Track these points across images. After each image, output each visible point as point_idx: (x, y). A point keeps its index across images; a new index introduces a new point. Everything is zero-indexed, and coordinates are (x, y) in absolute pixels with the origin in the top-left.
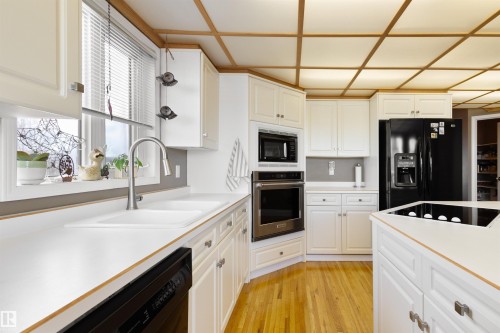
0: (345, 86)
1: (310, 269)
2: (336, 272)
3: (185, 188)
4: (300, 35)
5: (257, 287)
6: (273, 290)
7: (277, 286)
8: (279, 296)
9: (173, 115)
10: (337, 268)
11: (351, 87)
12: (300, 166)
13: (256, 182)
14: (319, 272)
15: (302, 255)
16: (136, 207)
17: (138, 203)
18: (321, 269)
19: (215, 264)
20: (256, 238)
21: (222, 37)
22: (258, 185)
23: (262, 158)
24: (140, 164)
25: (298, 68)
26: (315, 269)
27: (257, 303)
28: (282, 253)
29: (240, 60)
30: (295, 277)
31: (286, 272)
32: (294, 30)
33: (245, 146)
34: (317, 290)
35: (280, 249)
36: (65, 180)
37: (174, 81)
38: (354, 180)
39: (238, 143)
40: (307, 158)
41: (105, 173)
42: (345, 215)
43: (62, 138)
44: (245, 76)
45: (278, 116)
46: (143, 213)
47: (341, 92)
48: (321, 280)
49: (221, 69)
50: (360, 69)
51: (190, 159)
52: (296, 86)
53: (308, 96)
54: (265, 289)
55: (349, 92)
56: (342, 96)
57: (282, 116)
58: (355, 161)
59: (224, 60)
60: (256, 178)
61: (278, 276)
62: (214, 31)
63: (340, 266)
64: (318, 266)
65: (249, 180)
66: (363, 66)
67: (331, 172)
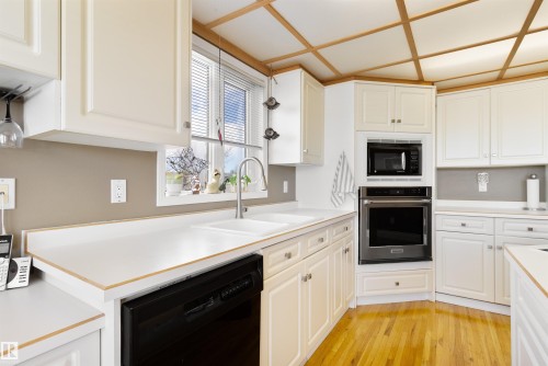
0: (501, 66)
1: (439, 312)
2: (480, 326)
3: (293, 203)
4: (406, 21)
5: (362, 316)
6: (381, 323)
7: (387, 320)
8: (387, 332)
9: (276, 135)
10: (484, 321)
11: (512, 64)
12: (427, 178)
13: (364, 199)
14: (452, 319)
15: (430, 292)
16: (242, 217)
17: (244, 214)
18: (457, 316)
19: (300, 276)
20: (363, 261)
21: (319, 51)
22: (366, 202)
23: (371, 171)
24: (248, 180)
25: (416, 59)
26: (448, 313)
27: (358, 332)
28: (398, 284)
29: (343, 69)
30: (414, 317)
31: (403, 308)
32: (397, 18)
33: (351, 159)
34: (441, 340)
35: (397, 278)
36: (195, 193)
37: (277, 104)
38: (525, 199)
39: (343, 157)
40: (439, 169)
41: (223, 188)
42: (500, 248)
43: (195, 162)
44: (351, 84)
45: (393, 121)
46: (247, 222)
47: (496, 74)
48: (452, 330)
49: (325, 82)
50: (520, 37)
51: (299, 175)
52: (420, 81)
53: (439, 91)
54: (372, 321)
55: (509, 72)
56: (500, 79)
57: (399, 121)
58: (529, 172)
59: (326, 73)
60: (363, 194)
61: (392, 311)
62: (310, 48)
63: (489, 319)
64: (451, 311)
65: (356, 197)
66: (525, 31)
67: (483, 187)
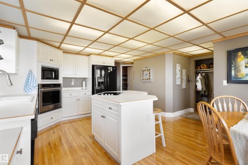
4: (66, 35)
9: (2, 59)
12: (60, 81)
15: (61, 118)
22: (42, 89)
23: (43, 78)
25: (62, 43)
28: (52, 118)
34: (69, 128)
37: (3, 43)
38: (82, 87)
39: (31, 71)
40: (63, 78)
42: (79, 100)
44: (35, 42)
47: (77, 52)
48: (71, 125)
49: (20, 36)
50: (86, 47)
52: (58, 48)
53: (63, 52)
55: (80, 53)
57: (52, 60)
60: (40, 87)
62: (27, 26)
63: (78, 120)
64: (68, 122)
66: (87, 47)
67: (73, 84)
